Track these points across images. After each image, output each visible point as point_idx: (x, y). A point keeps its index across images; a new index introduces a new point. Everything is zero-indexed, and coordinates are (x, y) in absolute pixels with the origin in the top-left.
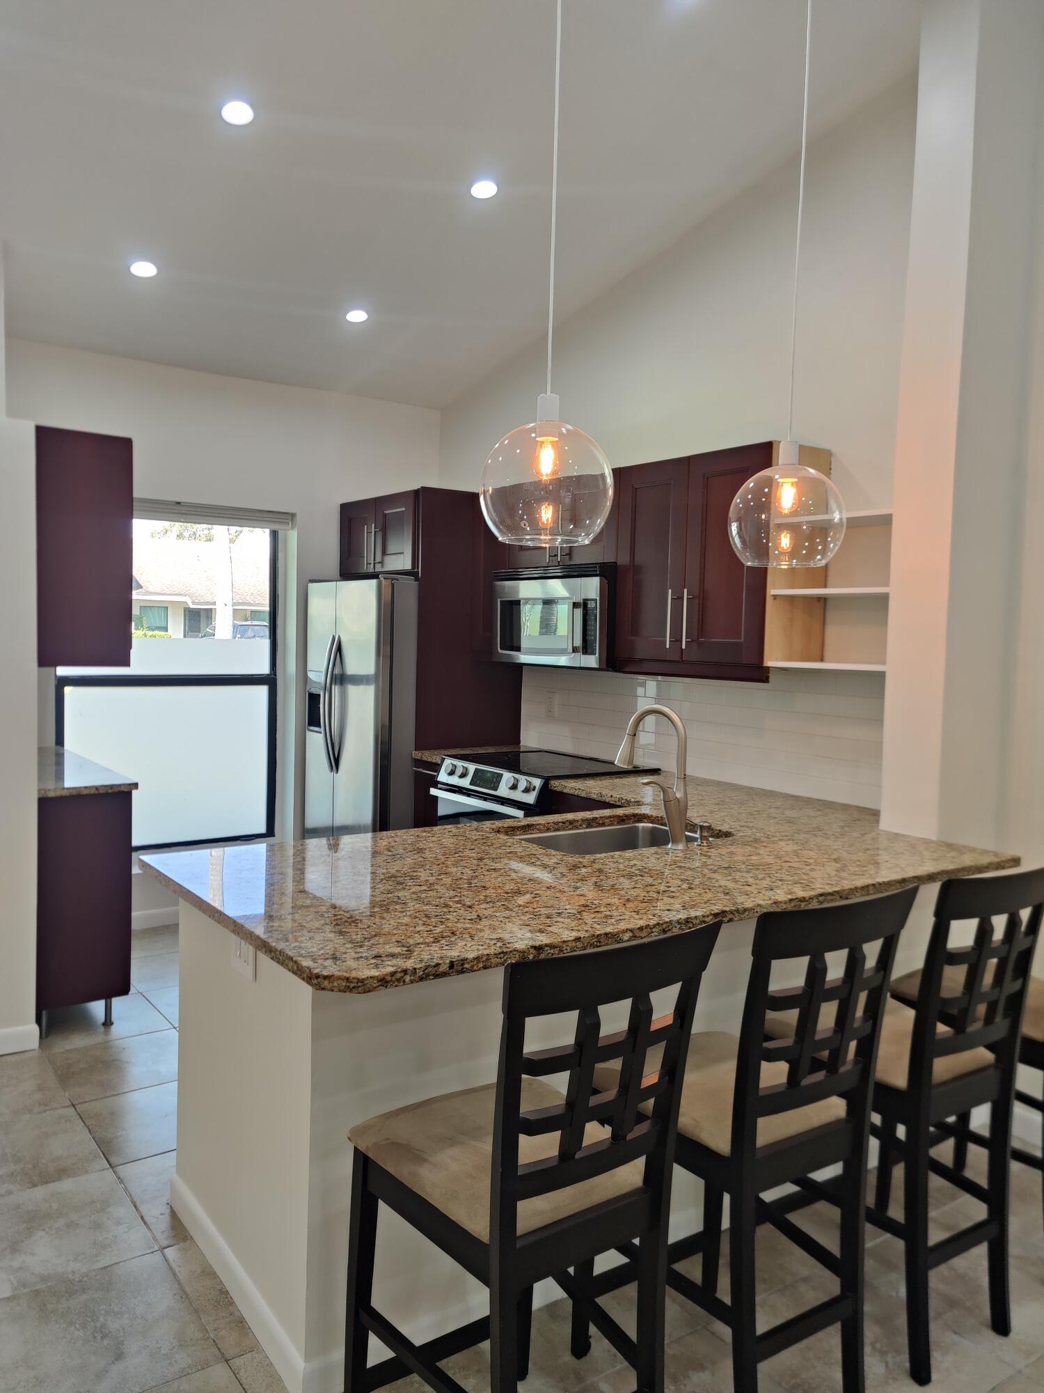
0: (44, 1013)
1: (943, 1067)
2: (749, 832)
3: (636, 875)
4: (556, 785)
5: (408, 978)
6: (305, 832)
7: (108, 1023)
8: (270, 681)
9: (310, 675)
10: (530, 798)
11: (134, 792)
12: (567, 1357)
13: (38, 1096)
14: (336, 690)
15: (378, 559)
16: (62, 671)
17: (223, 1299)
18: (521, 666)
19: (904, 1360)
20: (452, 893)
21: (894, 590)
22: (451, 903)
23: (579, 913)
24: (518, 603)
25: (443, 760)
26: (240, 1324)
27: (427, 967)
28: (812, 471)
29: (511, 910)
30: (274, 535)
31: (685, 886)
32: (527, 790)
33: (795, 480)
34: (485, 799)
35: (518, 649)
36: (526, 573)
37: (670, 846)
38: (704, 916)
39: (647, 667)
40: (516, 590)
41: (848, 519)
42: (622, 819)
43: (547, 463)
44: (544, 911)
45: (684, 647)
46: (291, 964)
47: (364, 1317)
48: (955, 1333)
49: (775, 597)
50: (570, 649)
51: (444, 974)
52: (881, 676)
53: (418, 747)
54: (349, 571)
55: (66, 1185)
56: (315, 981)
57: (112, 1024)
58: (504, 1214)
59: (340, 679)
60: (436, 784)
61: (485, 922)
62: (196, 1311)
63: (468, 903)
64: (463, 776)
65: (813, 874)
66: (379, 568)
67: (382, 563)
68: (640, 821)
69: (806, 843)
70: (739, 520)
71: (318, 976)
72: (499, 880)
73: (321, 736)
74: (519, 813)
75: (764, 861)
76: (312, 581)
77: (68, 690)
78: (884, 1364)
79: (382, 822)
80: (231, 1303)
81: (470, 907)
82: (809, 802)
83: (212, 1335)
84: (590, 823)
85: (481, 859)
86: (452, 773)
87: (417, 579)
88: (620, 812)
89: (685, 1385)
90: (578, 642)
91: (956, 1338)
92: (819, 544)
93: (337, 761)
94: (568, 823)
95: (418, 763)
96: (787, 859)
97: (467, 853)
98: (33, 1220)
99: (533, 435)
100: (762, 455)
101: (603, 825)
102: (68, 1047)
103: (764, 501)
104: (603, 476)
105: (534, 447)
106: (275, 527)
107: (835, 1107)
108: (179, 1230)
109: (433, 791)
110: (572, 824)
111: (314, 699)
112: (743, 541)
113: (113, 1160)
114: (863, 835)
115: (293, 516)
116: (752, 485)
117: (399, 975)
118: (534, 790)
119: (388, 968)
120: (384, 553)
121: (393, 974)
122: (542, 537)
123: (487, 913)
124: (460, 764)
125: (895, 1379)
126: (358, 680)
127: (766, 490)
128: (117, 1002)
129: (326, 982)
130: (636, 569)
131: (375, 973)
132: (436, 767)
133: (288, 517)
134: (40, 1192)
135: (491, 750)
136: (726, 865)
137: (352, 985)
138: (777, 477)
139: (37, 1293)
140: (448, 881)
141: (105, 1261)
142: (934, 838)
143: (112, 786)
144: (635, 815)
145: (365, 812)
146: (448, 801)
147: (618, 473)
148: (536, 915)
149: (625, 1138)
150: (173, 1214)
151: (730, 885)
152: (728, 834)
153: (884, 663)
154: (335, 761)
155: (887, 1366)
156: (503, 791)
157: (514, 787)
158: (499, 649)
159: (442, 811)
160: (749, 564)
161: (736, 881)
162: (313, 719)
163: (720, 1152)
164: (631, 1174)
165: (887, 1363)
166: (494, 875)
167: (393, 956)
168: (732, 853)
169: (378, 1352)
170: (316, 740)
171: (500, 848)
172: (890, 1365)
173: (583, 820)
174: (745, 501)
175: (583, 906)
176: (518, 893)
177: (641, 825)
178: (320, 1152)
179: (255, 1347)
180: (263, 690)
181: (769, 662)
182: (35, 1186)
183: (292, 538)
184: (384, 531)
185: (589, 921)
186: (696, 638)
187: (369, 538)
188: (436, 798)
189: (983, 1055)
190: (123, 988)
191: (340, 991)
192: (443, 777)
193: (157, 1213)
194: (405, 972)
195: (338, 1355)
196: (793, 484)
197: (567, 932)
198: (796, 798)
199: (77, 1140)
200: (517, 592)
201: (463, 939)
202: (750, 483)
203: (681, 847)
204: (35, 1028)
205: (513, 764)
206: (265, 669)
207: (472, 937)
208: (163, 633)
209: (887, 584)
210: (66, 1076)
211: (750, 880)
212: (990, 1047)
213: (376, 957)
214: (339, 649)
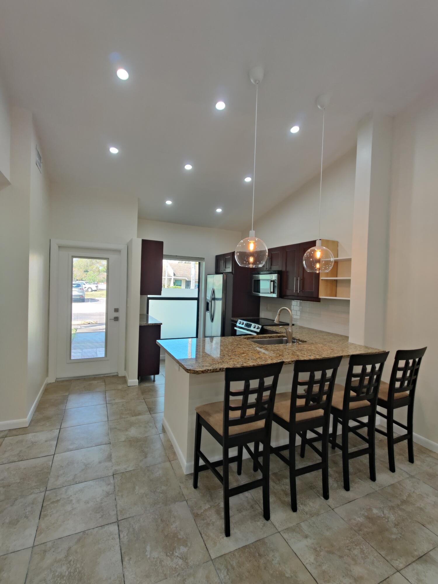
0: (140, 377)
1: (352, 405)
2: (311, 341)
3: (276, 351)
4: (265, 327)
5: (209, 372)
6: (205, 337)
7: (154, 381)
8: (198, 299)
9: (207, 298)
10: (258, 331)
11: (161, 325)
12: (252, 471)
13: (137, 396)
14: (213, 301)
15: (224, 269)
16: (149, 296)
17: (171, 447)
18: (260, 297)
19: (342, 484)
20: (227, 352)
21: (352, 278)
22: (225, 355)
23: (257, 359)
24: (259, 280)
25: (238, 320)
26: (174, 453)
27: (214, 369)
28: (324, 248)
29: (240, 357)
30: (199, 264)
31: (288, 354)
32: (258, 328)
33: (321, 250)
34: (248, 330)
35: (259, 292)
36: (262, 273)
37: (288, 344)
38: (289, 361)
39: (290, 297)
40: (259, 277)
41: (334, 260)
42: (279, 337)
43: (251, 247)
44: (248, 358)
45: (298, 292)
46: (183, 367)
47: (198, 453)
48: (359, 478)
49: (322, 280)
50: (270, 293)
51: (218, 371)
52: (349, 301)
53: (233, 317)
54: (217, 272)
55: (140, 417)
56: (187, 371)
57: (155, 381)
58: (226, 430)
59: (214, 299)
60: (236, 326)
61: (232, 360)
62: (165, 449)
63: (230, 355)
64: (243, 324)
65: (324, 353)
66: (224, 271)
67: (225, 270)
68: (284, 337)
69: (326, 345)
70: (305, 260)
71: (187, 370)
72: (240, 350)
73: (209, 313)
74: (255, 334)
75: (312, 349)
76: (208, 275)
77: (150, 301)
78: (337, 484)
79: (223, 334)
80: (173, 448)
81: (230, 356)
82: (332, 334)
83: (168, 455)
84: (270, 337)
85: (237, 345)
86: (240, 324)
87: (233, 274)
88: (279, 335)
89: (281, 482)
90: (272, 291)
91: (359, 480)
92: (327, 267)
93: (213, 320)
94: (264, 337)
95: (233, 321)
96: (318, 348)
97: (235, 343)
98: (132, 424)
99: (249, 240)
100: (313, 244)
101: (274, 338)
102: (144, 386)
103: (312, 256)
104: (266, 250)
105: (248, 243)
106: (200, 261)
107: (320, 412)
108: (164, 430)
109: (235, 328)
110: (265, 337)
111: (208, 304)
112: (307, 266)
113: (151, 412)
114: (343, 343)
115: (204, 259)
116: (309, 251)
117: (207, 371)
118: (259, 328)
119: (204, 369)
120: (225, 268)
121: (205, 370)
122: (250, 265)
123: (233, 358)
124: (242, 321)
125: (340, 488)
126: (218, 299)
127: (313, 252)
128: (156, 376)
129: (189, 371)
130: (287, 272)
131: (201, 370)
132: (236, 322)
133: (203, 259)
134: (134, 418)
135: (251, 318)
136: (301, 349)
137: (195, 372)
138: (316, 249)
139: (130, 441)
140: (227, 349)
141: (146, 435)
142: (363, 345)
143: (156, 324)
144: (282, 336)
145: (219, 332)
146: (239, 331)
147: (269, 250)
148: (245, 359)
149: (258, 414)
150: (163, 426)
151: (299, 354)
152: (305, 342)
153: (349, 297)
154: (212, 320)
155: (338, 485)
156: (252, 328)
157: (255, 328)
158: (253, 292)
159: (237, 334)
160: (308, 271)
161: (301, 353)
162: (207, 309)
163: (287, 421)
164: (261, 424)
165: (338, 484)
166: (239, 349)
167: (207, 366)
168: (304, 346)
169: (201, 462)
170: (208, 314)
171: (243, 342)
172: (339, 485)
173: (268, 336)
174: (307, 255)
175: (259, 357)
176: (243, 353)
177: (284, 338)
178: (190, 413)
179: (176, 459)
180: (196, 301)
181: (321, 297)
182: (133, 416)
183: (204, 264)
184: (226, 262)
185: (258, 361)
186: (301, 290)
187: (222, 263)
188: (236, 330)
189: (366, 403)
190: (158, 373)
191: (192, 373)
192: (238, 325)
193: (159, 426)
194: (208, 370)
195: (193, 463)
196: (320, 251)
197: (251, 363)
198: (329, 333)
199: (143, 407)
200: (259, 278)
201: (225, 363)
202: (309, 250)
203: (291, 344)
204: (137, 380)
205: (257, 321)
206: (196, 296)
207: (227, 363)
208: (180, 287)
209: (350, 277)
210: (143, 392)
211: (306, 353)
212: (369, 400)
213: (202, 366)
214: (214, 292)
